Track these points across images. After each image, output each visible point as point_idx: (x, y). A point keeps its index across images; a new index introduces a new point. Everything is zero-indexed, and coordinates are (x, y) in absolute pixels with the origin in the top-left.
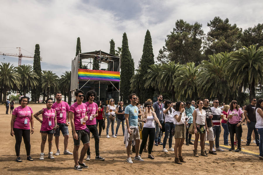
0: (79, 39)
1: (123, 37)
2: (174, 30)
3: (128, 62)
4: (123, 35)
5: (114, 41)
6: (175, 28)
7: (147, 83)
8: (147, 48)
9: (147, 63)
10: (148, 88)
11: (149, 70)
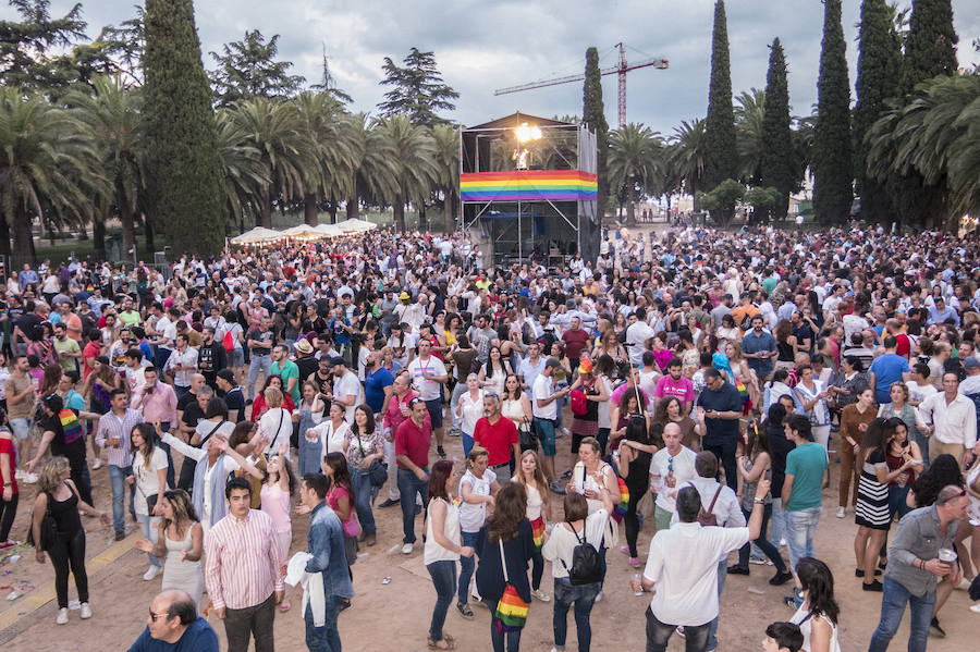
7: (900, 154)
8: (925, 11)
9: (922, 74)
10: (904, 172)
11: (919, 100)
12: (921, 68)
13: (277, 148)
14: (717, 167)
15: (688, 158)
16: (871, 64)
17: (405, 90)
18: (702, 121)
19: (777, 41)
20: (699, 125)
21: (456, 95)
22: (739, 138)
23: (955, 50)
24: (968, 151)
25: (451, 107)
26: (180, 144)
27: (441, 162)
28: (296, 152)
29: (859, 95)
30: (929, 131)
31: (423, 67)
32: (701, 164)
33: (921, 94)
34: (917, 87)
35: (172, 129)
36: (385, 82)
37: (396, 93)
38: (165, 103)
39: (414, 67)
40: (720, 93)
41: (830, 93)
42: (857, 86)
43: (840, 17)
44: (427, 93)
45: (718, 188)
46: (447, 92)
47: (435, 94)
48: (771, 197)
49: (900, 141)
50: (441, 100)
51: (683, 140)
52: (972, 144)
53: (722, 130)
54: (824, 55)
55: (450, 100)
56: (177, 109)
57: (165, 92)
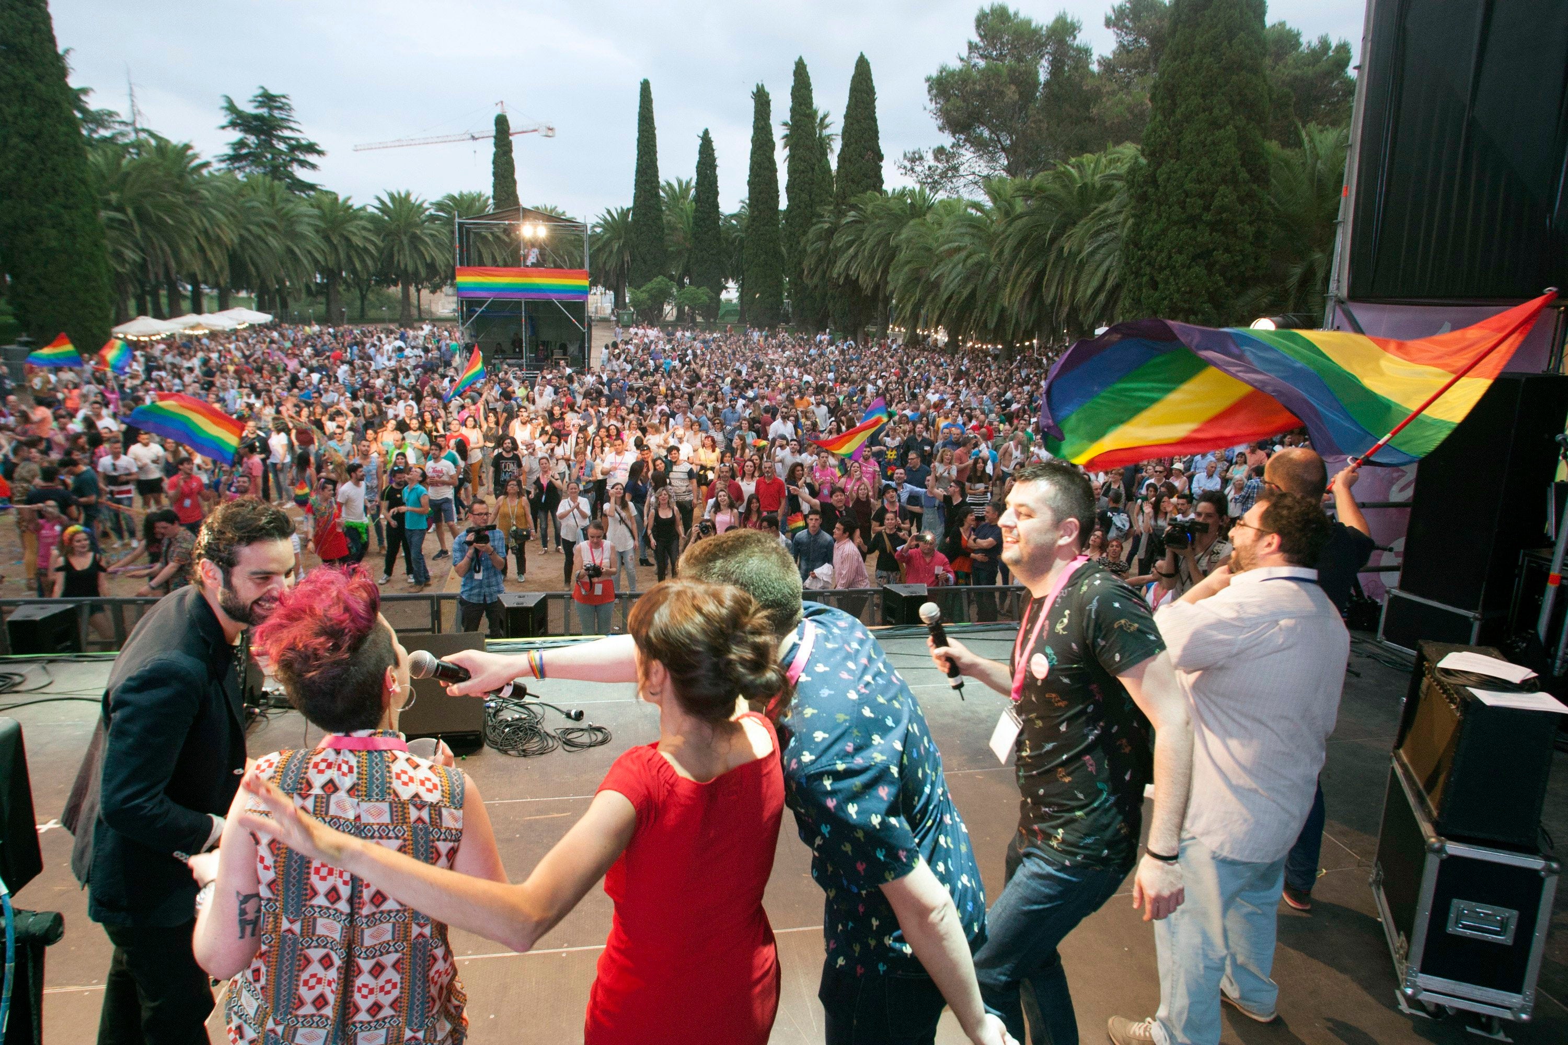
0: (645, 88)
1: (795, 73)
2: (970, 48)
3: (810, 175)
4: (793, 67)
5: (767, 89)
6: (976, 39)
7: (838, 264)
8: (856, 126)
9: (854, 187)
10: (841, 281)
11: (852, 213)
12: (853, 181)
13: (141, 215)
14: (645, 262)
15: (615, 250)
16: (801, 168)
17: (252, 139)
18: (628, 210)
19: (706, 132)
20: (624, 214)
21: (320, 153)
22: (666, 231)
23: (881, 167)
24: (906, 269)
25: (314, 167)
26: (50, 206)
27: (327, 239)
28: (170, 222)
29: (789, 199)
30: (868, 246)
31: (276, 113)
32: (627, 258)
33: (854, 207)
34: (853, 200)
35: (36, 185)
36: (223, 128)
37: (241, 144)
38: (23, 151)
39: (264, 111)
40: (647, 181)
41: (760, 193)
42: (789, 189)
43: (769, 115)
44: (282, 146)
45: (649, 285)
46: (311, 148)
47: (293, 149)
48: (705, 298)
49: (839, 251)
50: (302, 157)
51: (605, 229)
52: (909, 262)
53: (650, 222)
54: (753, 153)
55: (312, 158)
56: (43, 161)
57: (24, 137)
